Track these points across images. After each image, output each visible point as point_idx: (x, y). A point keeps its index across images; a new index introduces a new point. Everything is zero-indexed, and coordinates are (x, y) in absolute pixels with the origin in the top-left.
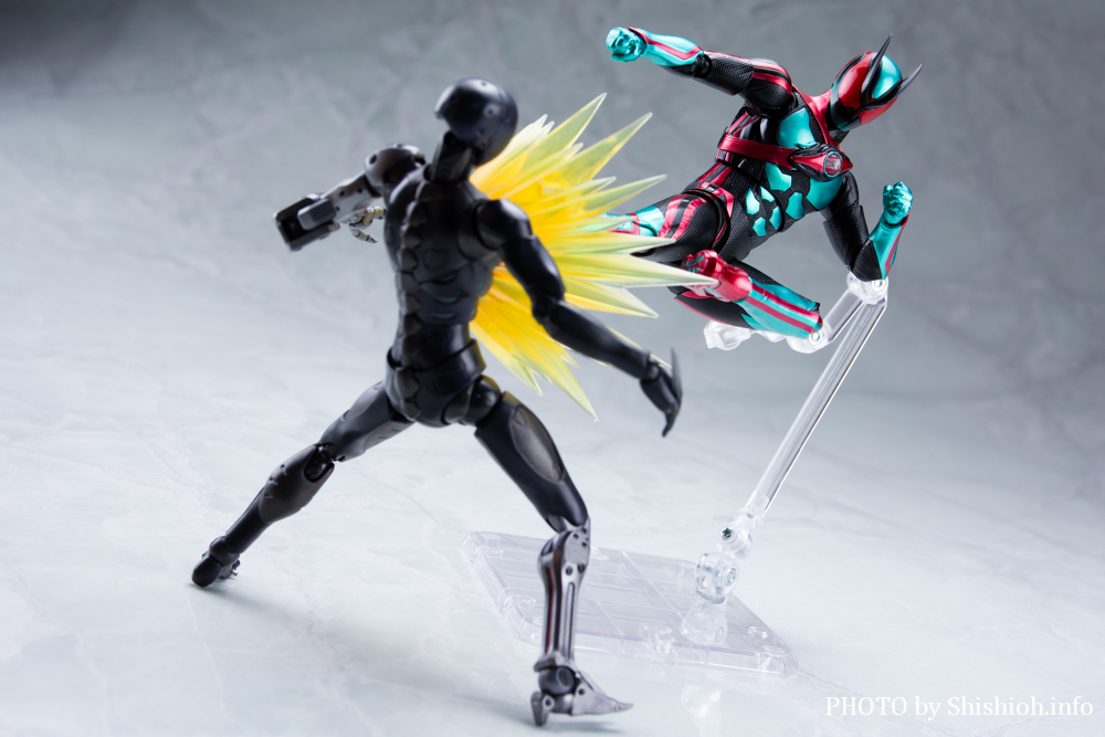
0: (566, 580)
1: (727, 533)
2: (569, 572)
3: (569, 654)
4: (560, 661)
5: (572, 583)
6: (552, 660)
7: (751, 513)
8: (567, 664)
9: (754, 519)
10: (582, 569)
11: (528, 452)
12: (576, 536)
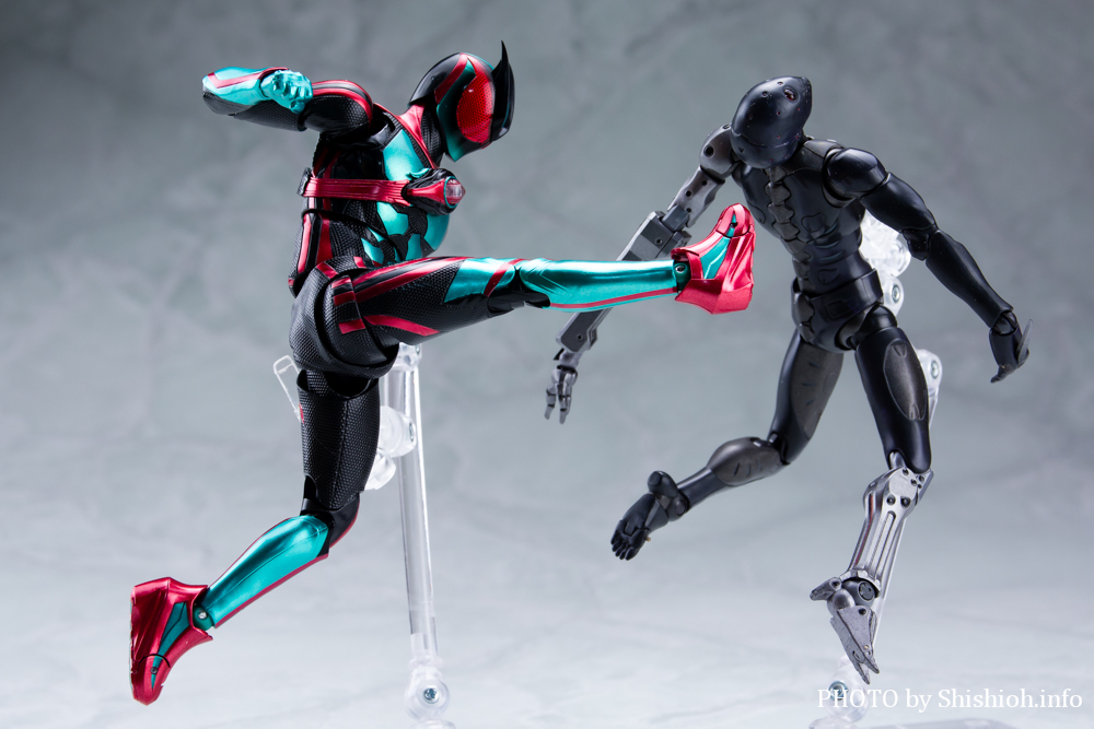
0: (886, 507)
2: (890, 500)
5: (892, 512)
10: (905, 502)
11: (895, 380)
12: (905, 472)
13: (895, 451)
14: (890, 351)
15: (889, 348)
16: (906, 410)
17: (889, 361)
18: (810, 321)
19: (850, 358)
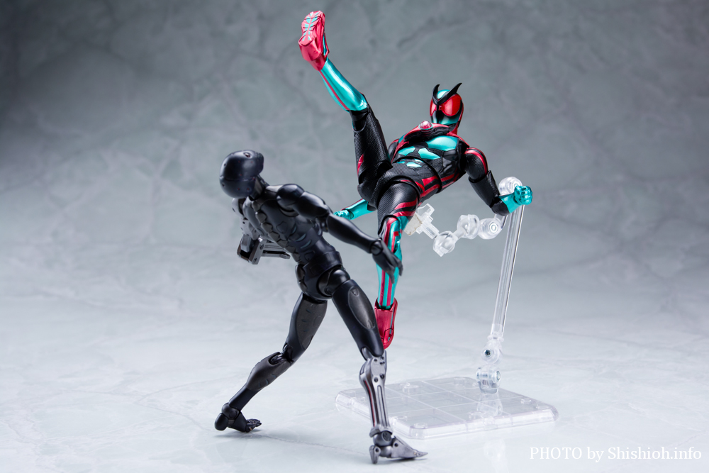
0: (375, 385)
1: (488, 353)
2: (376, 380)
3: (386, 424)
4: (382, 428)
5: (379, 386)
6: (378, 429)
7: (495, 336)
8: (386, 430)
9: (498, 339)
10: (383, 377)
11: (356, 310)
12: (376, 360)
13: (364, 347)
14: (350, 294)
15: (349, 292)
16: (365, 324)
17: (351, 299)
18: (303, 280)
19: (330, 303)
